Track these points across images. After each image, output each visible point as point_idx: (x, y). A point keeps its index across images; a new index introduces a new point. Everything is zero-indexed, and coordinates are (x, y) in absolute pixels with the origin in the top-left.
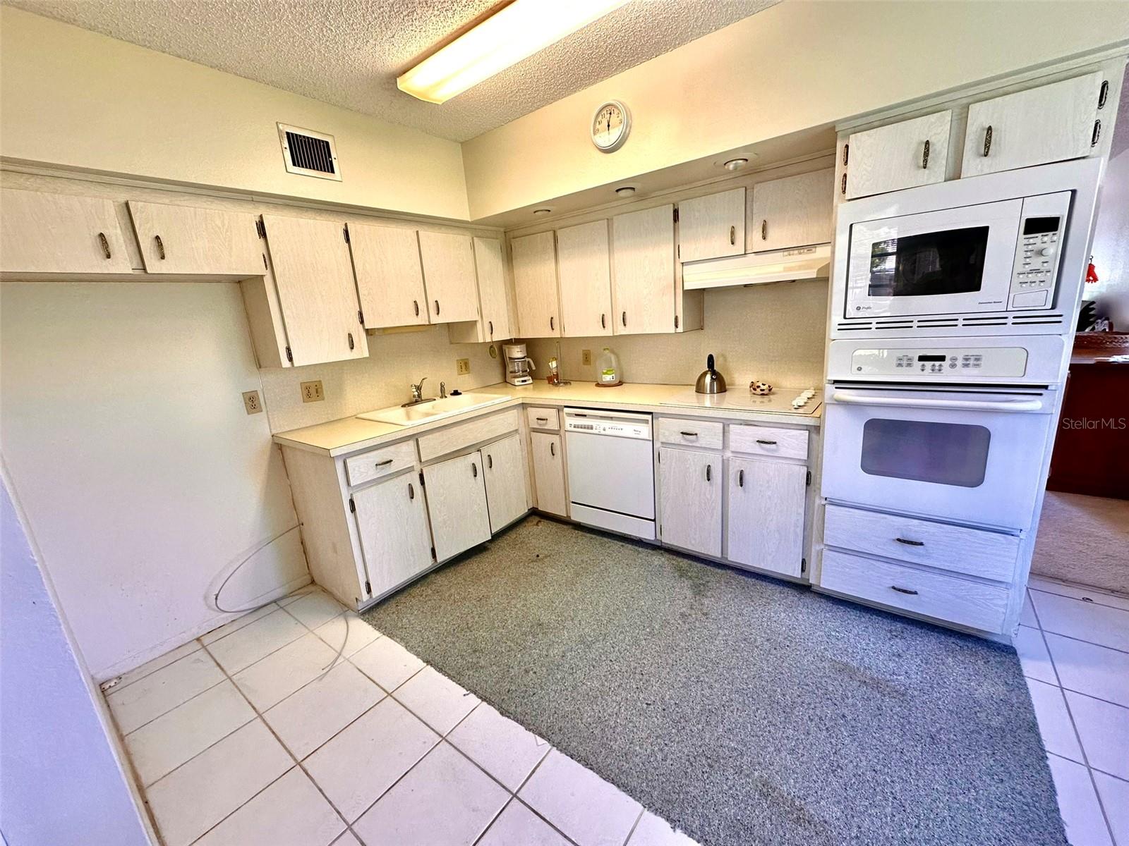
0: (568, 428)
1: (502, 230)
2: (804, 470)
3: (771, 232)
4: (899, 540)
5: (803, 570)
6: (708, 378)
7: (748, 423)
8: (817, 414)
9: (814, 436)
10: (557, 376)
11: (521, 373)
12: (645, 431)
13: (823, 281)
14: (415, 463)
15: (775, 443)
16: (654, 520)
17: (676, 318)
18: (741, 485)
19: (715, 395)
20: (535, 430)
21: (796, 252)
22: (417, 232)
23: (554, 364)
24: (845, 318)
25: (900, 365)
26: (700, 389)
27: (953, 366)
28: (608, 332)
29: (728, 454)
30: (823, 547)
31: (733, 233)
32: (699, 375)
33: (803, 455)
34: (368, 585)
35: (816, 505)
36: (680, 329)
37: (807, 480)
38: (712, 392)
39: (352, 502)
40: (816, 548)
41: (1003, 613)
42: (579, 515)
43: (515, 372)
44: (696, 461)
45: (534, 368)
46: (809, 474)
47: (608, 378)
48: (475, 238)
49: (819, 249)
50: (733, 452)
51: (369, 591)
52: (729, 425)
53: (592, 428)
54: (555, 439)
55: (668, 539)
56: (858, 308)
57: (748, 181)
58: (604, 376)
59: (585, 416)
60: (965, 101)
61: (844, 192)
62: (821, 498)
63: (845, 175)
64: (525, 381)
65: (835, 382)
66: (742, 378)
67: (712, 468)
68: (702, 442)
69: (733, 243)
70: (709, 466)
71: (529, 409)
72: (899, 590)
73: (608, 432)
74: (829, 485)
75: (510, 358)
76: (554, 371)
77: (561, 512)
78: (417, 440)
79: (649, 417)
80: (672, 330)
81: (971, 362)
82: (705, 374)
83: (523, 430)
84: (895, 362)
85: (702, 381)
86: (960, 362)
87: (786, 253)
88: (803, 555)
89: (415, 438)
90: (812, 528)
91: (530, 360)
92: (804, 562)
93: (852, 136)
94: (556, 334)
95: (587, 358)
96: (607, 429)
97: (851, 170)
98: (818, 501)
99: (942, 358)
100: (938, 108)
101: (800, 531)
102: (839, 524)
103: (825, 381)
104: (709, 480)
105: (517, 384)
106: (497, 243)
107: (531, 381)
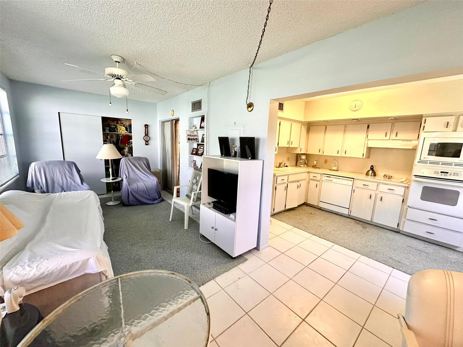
0: (323, 180)
1: (308, 123)
2: (402, 198)
3: (398, 135)
4: (430, 219)
5: (398, 226)
6: (371, 172)
7: (385, 184)
8: (408, 183)
9: (406, 189)
10: (315, 166)
11: (303, 163)
12: (351, 183)
13: (414, 149)
14: (287, 181)
15: (394, 190)
16: (349, 209)
17: (363, 154)
18: (381, 201)
19: (372, 177)
20: (311, 180)
21: (406, 141)
22: (291, 124)
23: (315, 162)
24: (420, 160)
25: (435, 173)
26: (367, 174)
27: (450, 175)
28: (339, 155)
29: (377, 192)
30: (405, 219)
31: (386, 133)
32: (367, 171)
33: (403, 194)
34: (274, 209)
35: (405, 208)
36: (364, 157)
37: (403, 201)
38: (371, 176)
39: (276, 188)
40: (403, 220)
41: (460, 241)
42: (322, 205)
43: (301, 163)
44: (367, 193)
45: (307, 162)
46: (403, 200)
47: (334, 168)
48: (302, 126)
49: (413, 141)
50: (379, 191)
51: (274, 210)
52: (379, 184)
53: (332, 181)
54: (318, 183)
55: (353, 214)
56: (424, 158)
57: (393, 121)
58: (333, 167)
59: (330, 177)
60: (460, 114)
61: (423, 130)
62: (406, 206)
63: (424, 126)
64: (304, 166)
65: (415, 175)
66: (380, 173)
67: (372, 195)
68: (370, 188)
69: (386, 136)
70: (371, 195)
71: (311, 174)
72: (428, 233)
73: (337, 182)
74: (409, 203)
75: (300, 159)
76: (315, 164)
77: (315, 204)
78: (288, 176)
79: (353, 179)
80: (361, 157)
81: (456, 174)
82: (369, 171)
83: (307, 179)
84: (434, 172)
85: (368, 172)
86: (452, 174)
87: (403, 141)
88: (398, 222)
89: (288, 175)
90: (402, 214)
91: (306, 160)
92: (398, 224)
93: (427, 118)
94: (320, 154)
95: (326, 162)
96: (337, 181)
97: (426, 125)
98: (405, 207)
99: (447, 173)
100: (452, 115)
101: (398, 215)
102: (411, 214)
103: (412, 175)
104: (370, 198)
105: (302, 166)
106: (306, 127)
107: (306, 166)
